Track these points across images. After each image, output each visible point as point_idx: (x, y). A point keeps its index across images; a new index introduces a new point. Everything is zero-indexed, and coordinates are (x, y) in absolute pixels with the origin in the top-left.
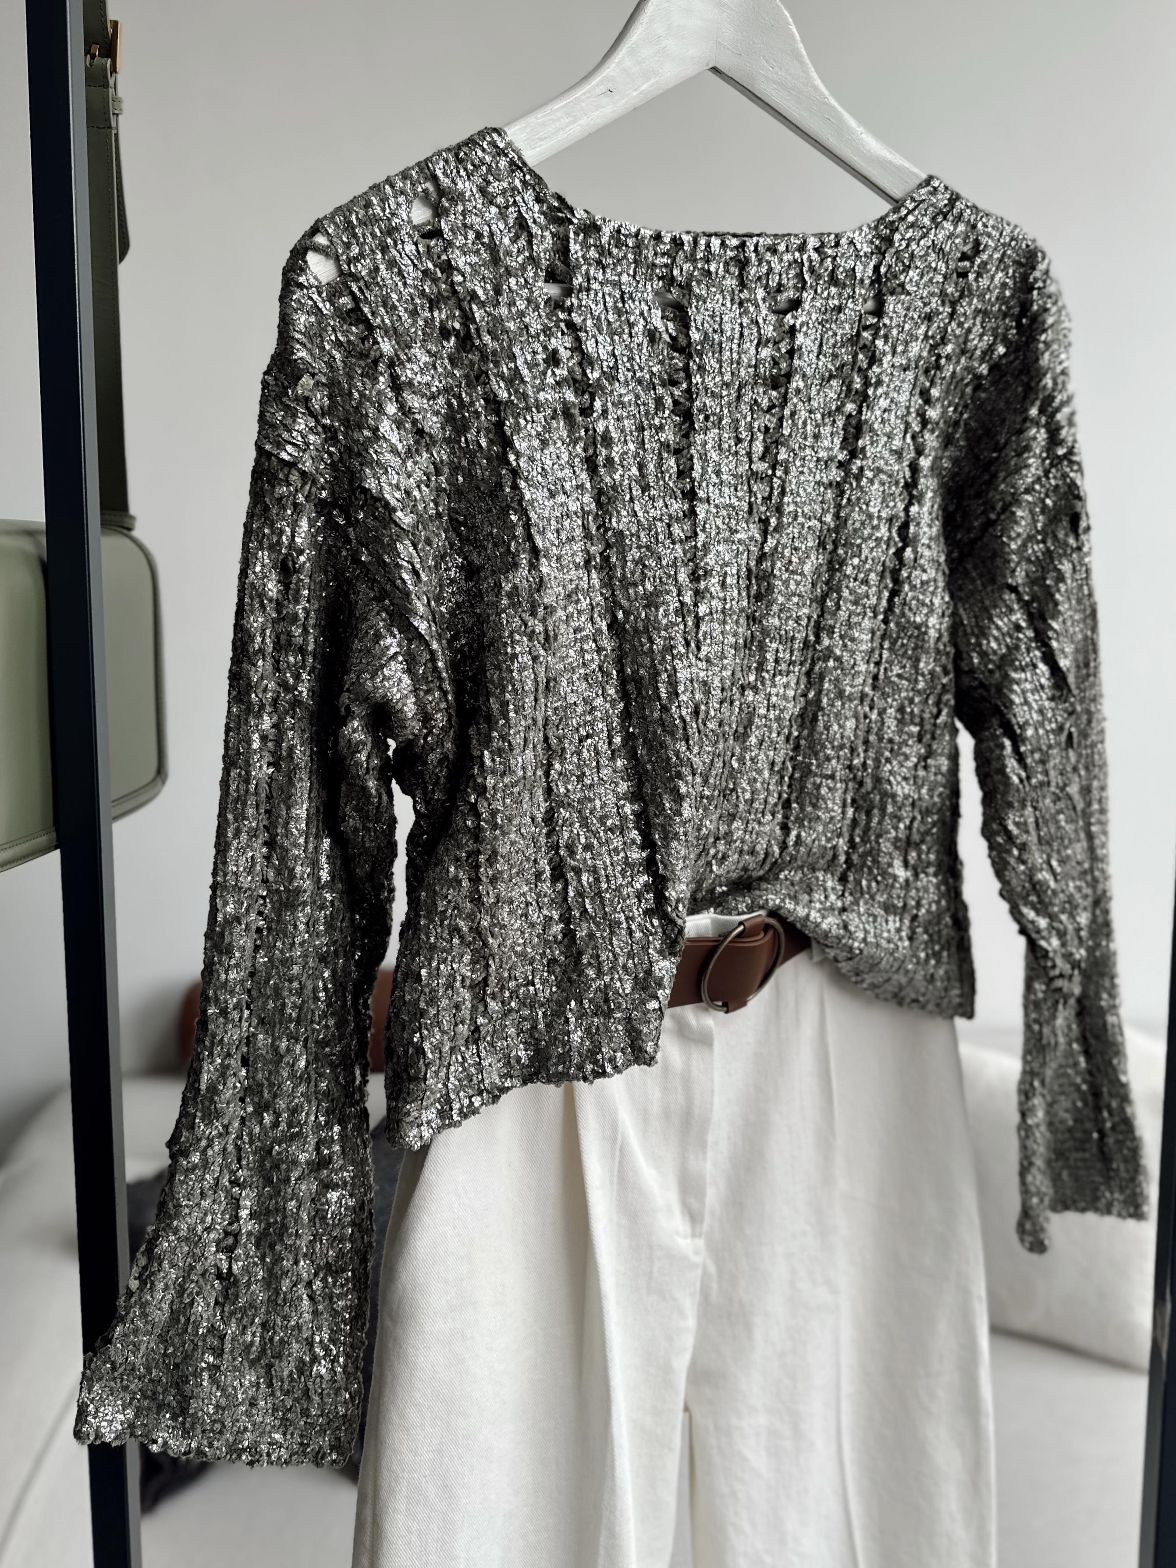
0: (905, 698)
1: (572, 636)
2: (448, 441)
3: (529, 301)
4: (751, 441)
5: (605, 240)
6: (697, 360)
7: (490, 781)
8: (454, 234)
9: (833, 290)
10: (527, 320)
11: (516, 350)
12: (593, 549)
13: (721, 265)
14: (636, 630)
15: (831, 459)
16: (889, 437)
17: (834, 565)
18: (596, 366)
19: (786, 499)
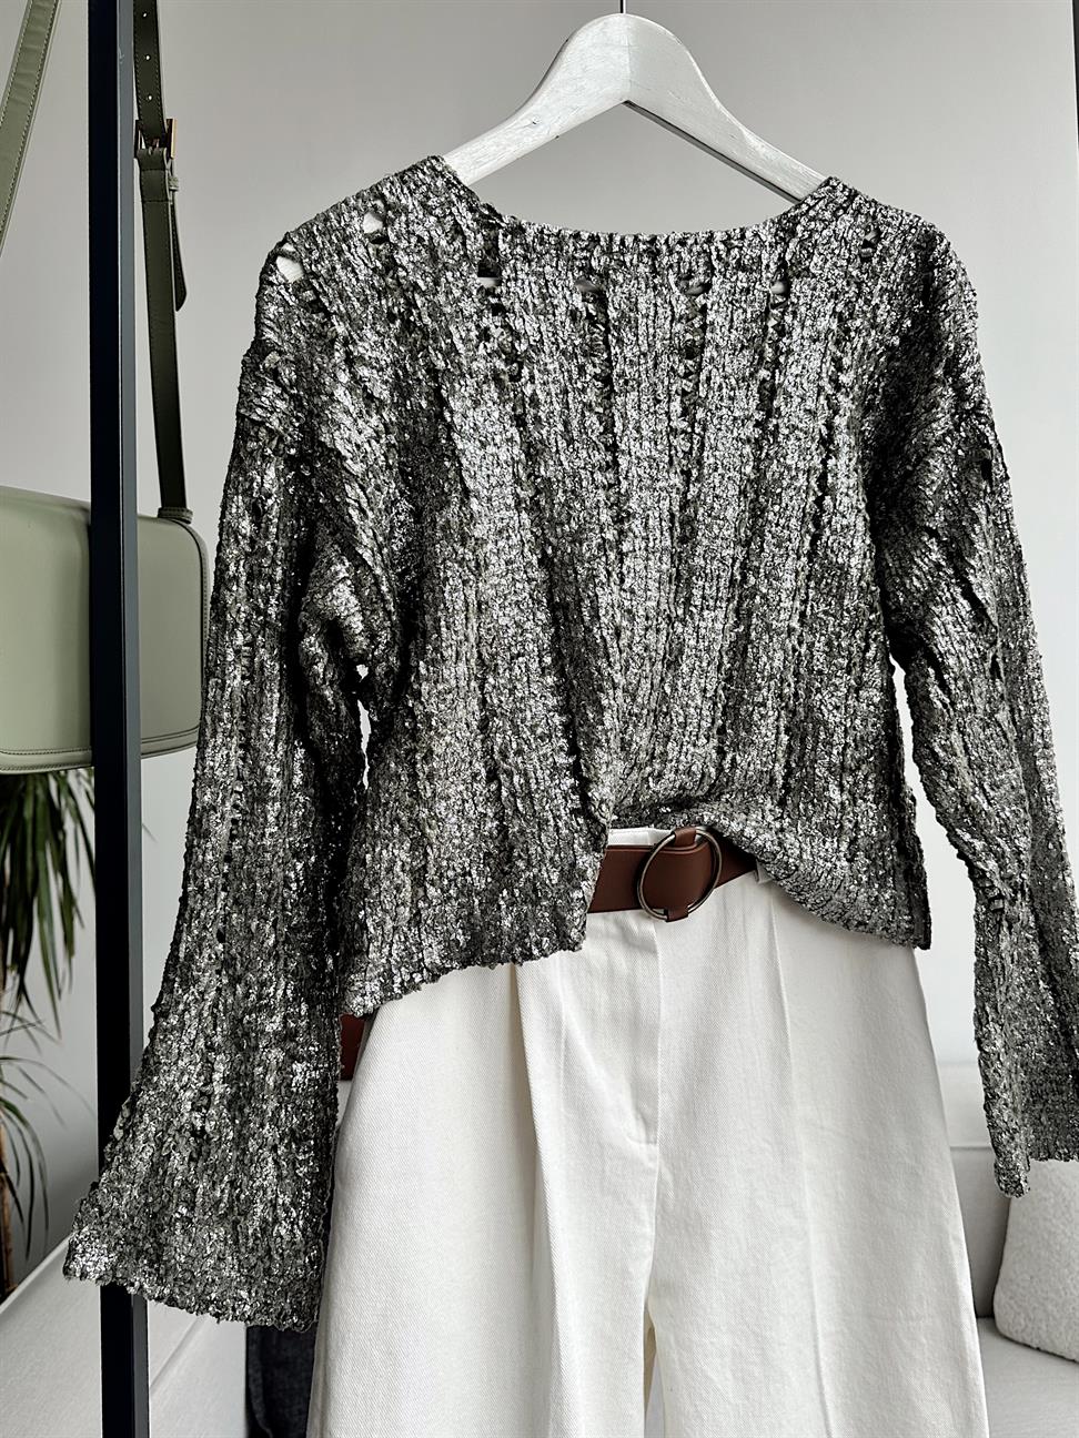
0: (832, 633)
1: (503, 567)
2: (396, 405)
3: (464, 289)
4: (669, 402)
5: (529, 240)
6: (616, 334)
7: (425, 687)
8: (399, 239)
9: (741, 275)
10: (461, 305)
11: (452, 328)
12: (522, 494)
13: (635, 256)
14: (562, 563)
15: (749, 418)
16: (802, 399)
17: (757, 512)
18: (523, 340)
19: (705, 454)
